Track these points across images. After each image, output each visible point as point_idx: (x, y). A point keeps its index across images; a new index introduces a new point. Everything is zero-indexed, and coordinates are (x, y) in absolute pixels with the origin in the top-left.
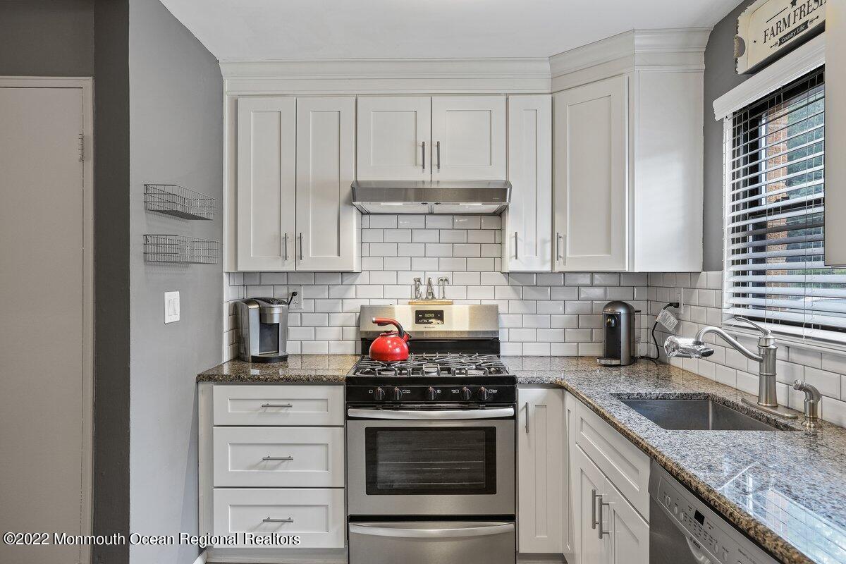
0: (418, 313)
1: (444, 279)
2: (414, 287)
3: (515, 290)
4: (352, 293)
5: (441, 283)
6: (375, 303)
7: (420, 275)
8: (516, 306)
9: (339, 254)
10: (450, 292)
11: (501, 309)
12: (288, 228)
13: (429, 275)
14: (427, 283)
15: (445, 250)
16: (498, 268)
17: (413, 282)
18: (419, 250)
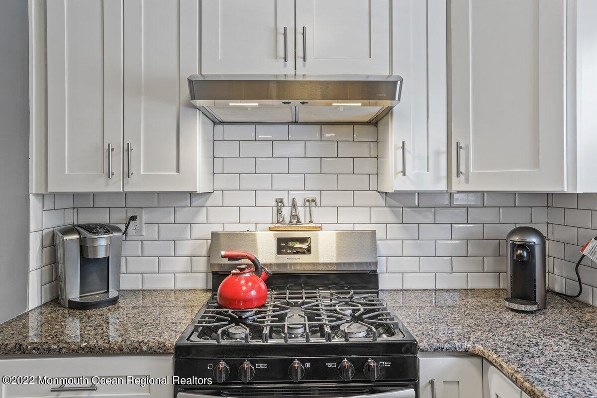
0: (280, 241)
1: (310, 199)
2: (275, 209)
3: (394, 212)
4: (202, 217)
5: (307, 204)
6: (229, 228)
7: (283, 195)
8: (395, 230)
9: (178, 170)
10: (319, 215)
11: (379, 235)
12: (114, 139)
13: (293, 194)
14: (290, 204)
15: (312, 165)
16: (373, 187)
17: (275, 204)
18: (282, 165)
